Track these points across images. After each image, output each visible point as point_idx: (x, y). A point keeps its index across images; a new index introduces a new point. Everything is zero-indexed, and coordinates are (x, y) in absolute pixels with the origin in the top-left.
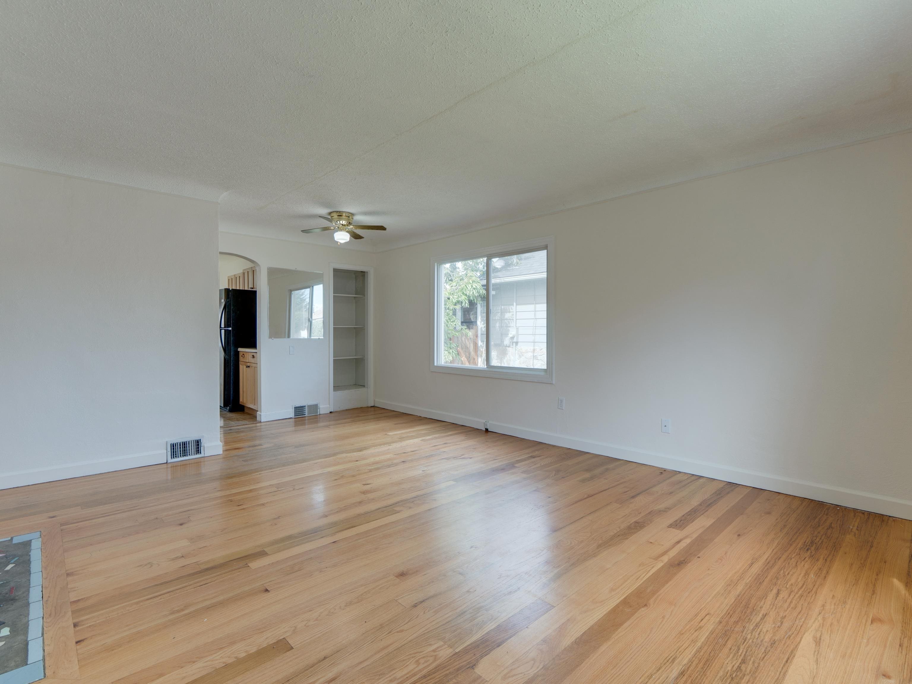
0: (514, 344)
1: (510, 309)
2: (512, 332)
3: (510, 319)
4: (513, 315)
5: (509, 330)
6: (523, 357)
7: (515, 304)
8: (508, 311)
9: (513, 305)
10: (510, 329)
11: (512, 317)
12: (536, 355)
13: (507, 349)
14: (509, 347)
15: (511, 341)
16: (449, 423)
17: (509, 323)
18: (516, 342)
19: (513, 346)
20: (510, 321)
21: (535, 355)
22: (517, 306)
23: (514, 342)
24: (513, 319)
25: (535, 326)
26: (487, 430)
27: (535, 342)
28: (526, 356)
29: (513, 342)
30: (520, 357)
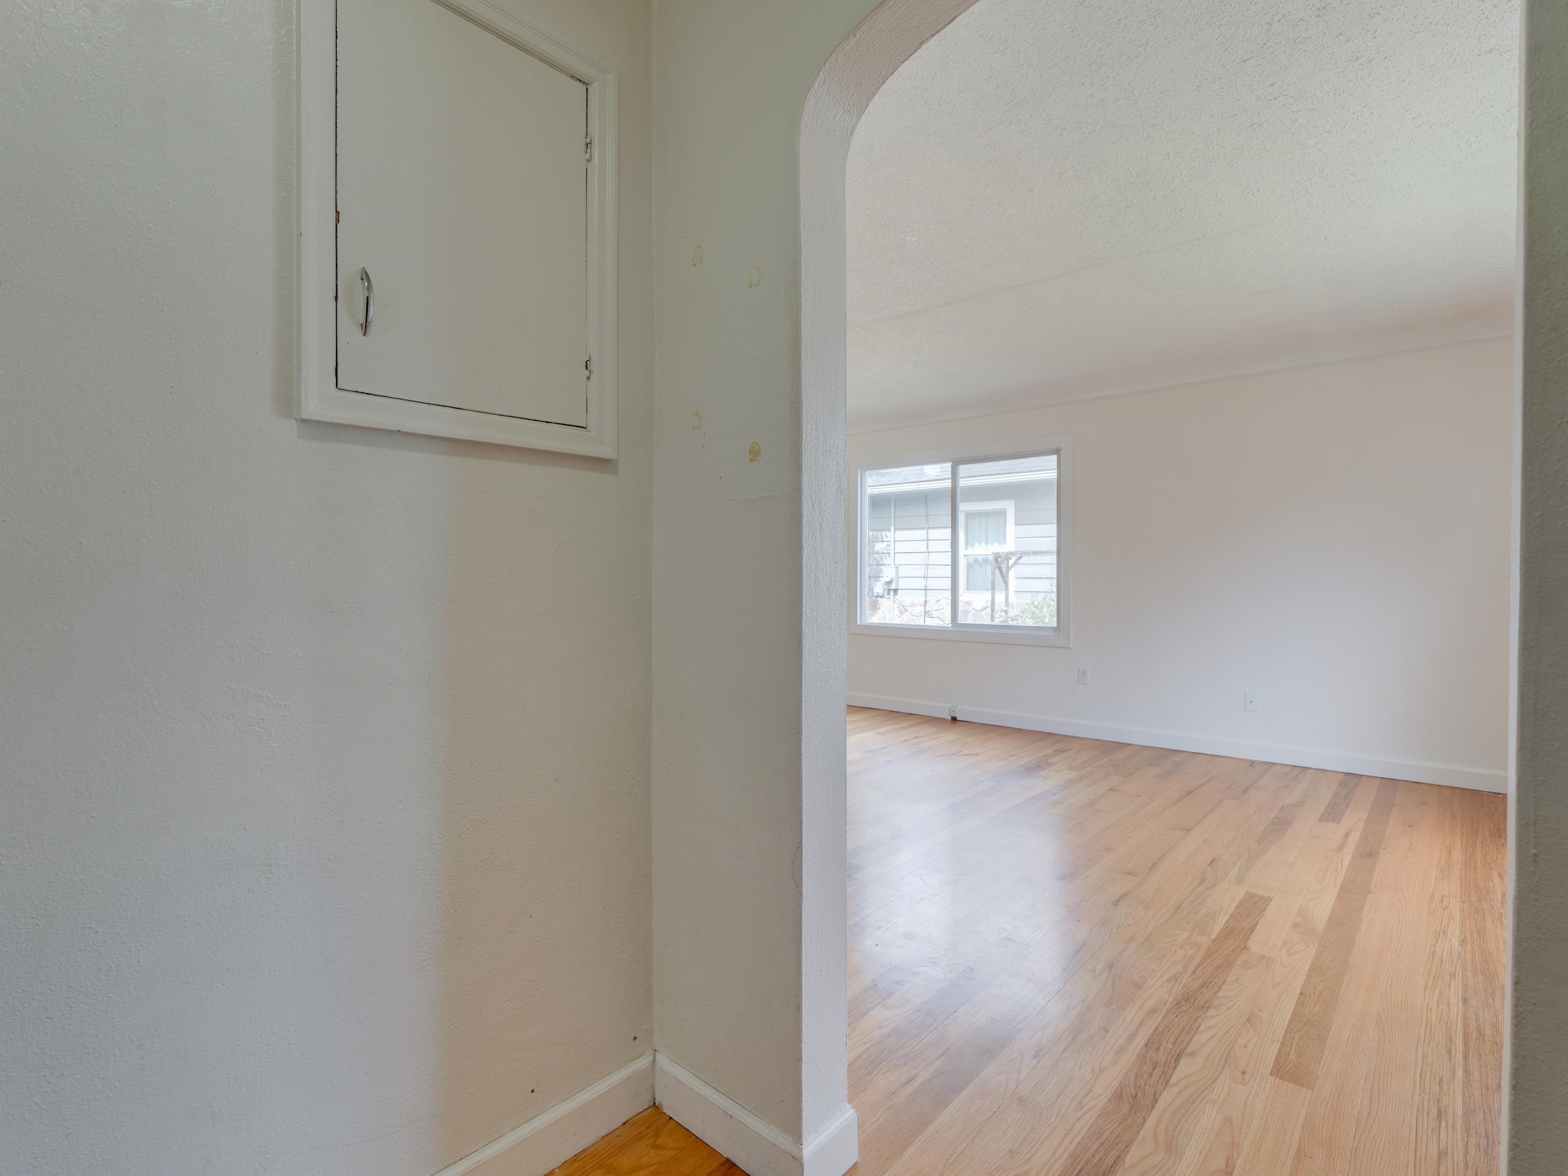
0: (892, 592)
1: (884, 536)
2: (888, 573)
3: (883, 553)
4: (888, 546)
5: (881, 570)
6: (907, 613)
7: (892, 528)
8: (880, 540)
9: (890, 529)
10: (883, 567)
11: (886, 550)
12: (929, 611)
13: (878, 601)
14: (882, 597)
15: (886, 588)
16: (886, 712)
17: (881, 558)
18: (895, 590)
19: (888, 596)
20: (883, 555)
21: (927, 610)
22: (896, 532)
23: (892, 589)
24: (889, 552)
25: (927, 564)
26: (954, 719)
27: (926, 590)
28: (913, 612)
29: (889, 590)
30: (902, 613)
